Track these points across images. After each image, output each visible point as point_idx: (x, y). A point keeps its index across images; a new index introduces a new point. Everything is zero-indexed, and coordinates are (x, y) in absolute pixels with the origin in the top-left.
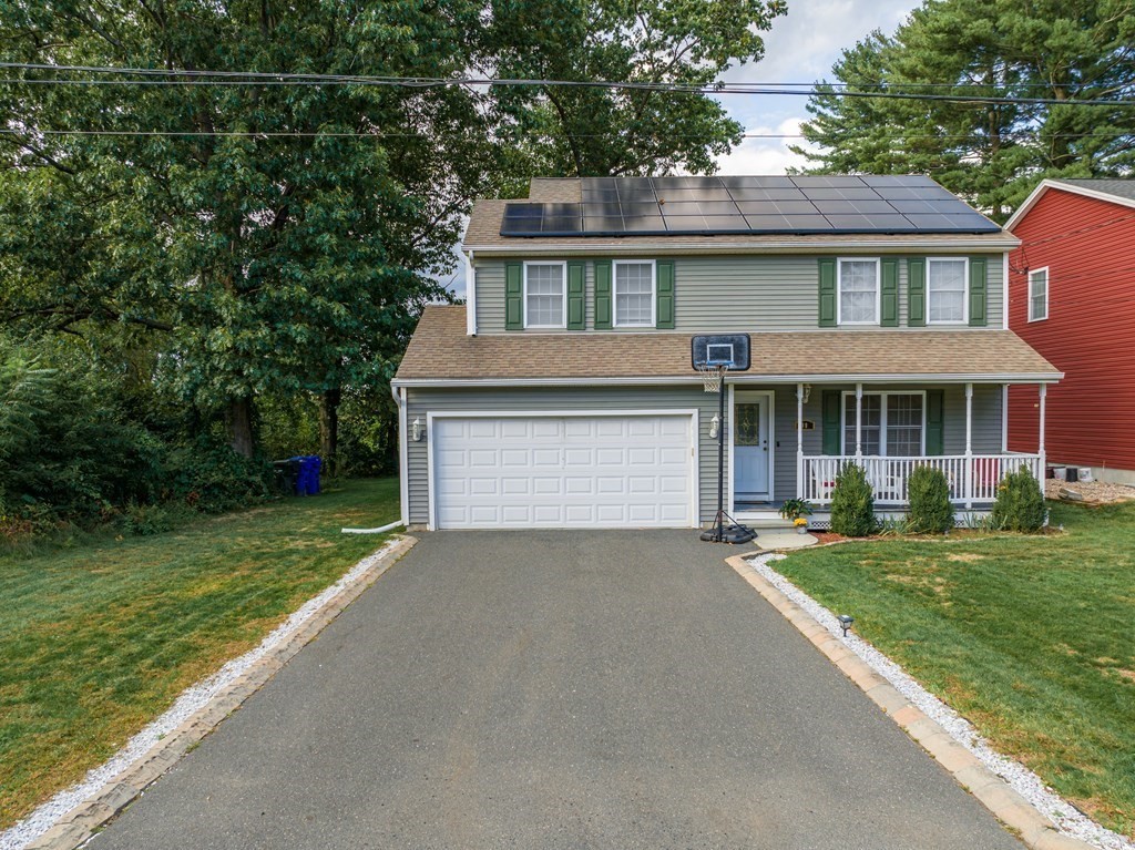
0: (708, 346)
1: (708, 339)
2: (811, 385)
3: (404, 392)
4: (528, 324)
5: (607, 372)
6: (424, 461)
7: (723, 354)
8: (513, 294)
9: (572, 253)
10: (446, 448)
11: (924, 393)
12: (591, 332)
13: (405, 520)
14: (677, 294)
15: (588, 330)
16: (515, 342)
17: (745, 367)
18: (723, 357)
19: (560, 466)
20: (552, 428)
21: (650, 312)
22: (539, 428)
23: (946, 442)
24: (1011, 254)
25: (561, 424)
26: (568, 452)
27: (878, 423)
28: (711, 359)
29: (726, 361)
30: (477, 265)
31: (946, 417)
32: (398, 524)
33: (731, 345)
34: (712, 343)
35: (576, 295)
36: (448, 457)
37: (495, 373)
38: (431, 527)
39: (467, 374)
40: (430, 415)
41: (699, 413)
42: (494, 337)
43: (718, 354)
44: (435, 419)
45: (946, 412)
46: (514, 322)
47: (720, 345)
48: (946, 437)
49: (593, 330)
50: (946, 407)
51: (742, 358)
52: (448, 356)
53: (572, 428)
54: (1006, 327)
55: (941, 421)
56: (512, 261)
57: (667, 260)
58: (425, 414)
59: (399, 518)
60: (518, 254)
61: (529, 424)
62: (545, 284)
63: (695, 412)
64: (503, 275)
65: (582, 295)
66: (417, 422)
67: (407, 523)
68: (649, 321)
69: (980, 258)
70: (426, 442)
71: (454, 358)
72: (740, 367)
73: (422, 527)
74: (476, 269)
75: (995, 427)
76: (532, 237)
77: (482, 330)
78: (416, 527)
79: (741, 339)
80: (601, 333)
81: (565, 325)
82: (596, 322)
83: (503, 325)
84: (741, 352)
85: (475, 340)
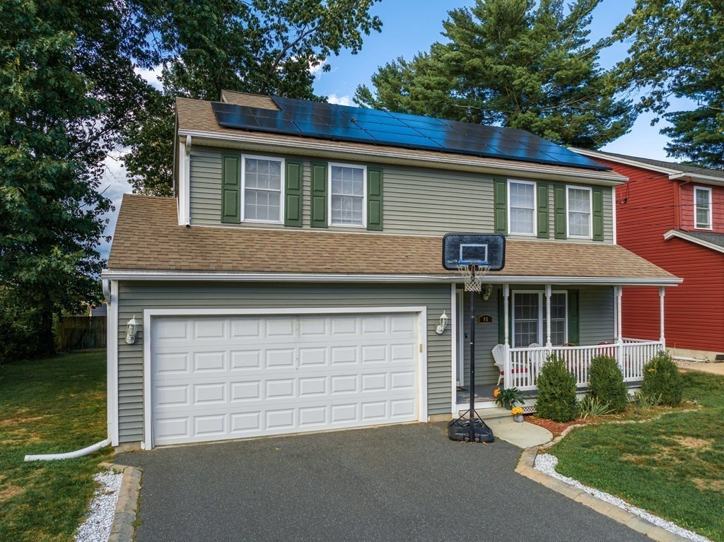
0: (462, 245)
1: (461, 238)
2: (492, 285)
3: (115, 287)
4: (245, 217)
5: (347, 269)
6: (140, 368)
7: (477, 254)
8: (230, 186)
9: (291, 151)
10: (165, 351)
11: (566, 292)
12: (307, 229)
13: (113, 438)
14: (385, 199)
15: (304, 227)
16: (235, 235)
17: (498, 267)
18: (477, 257)
19: (294, 367)
20: (285, 326)
21: (361, 213)
22: (272, 326)
23: (581, 331)
24: (618, 188)
25: (295, 321)
26: (302, 351)
27: (537, 317)
28: (464, 258)
29: (479, 261)
30: (192, 153)
31: (581, 312)
32: (103, 444)
33: (486, 246)
34: (465, 243)
35: (294, 192)
36: (165, 361)
37: (229, 266)
38: (146, 446)
39: (196, 266)
40: (148, 313)
41: (427, 309)
42: (210, 229)
43: (470, 254)
44: (154, 318)
45: (580, 308)
46: (230, 215)
47: (474, 245)
48: (580, 327)
49: (309, 227)
50: (580, 304)
51: (496, 259)
52: (165, 246)
53: (306, 326)
54: (615, 243)
55: (578, 315)
56: (230, 153)
57: (377, 167)
58: (142, 313)
59: (105, 437)
60: (236, 146)
61: (262, 322)
62: (262, 180)
63: (423, 309)
64: (220, 166)
65: (299, 193)
66: (132, 322)
67: (115, 443)
68: (361, 222)
69: (600, 188)
70: (143, 345)
71: (175, 249)
72: (494, 267)
73: (135, 447)
74: (191, 156)
75: (609, 319)
76: (251, 131)
77: (195, 221)
78: (126, 448)
79: (496, 240)
80: (318, 231)
81: (282, 221)
82: (312, 220)
83: (219, 218)
84: (496, 252)
85: (190, 230)
